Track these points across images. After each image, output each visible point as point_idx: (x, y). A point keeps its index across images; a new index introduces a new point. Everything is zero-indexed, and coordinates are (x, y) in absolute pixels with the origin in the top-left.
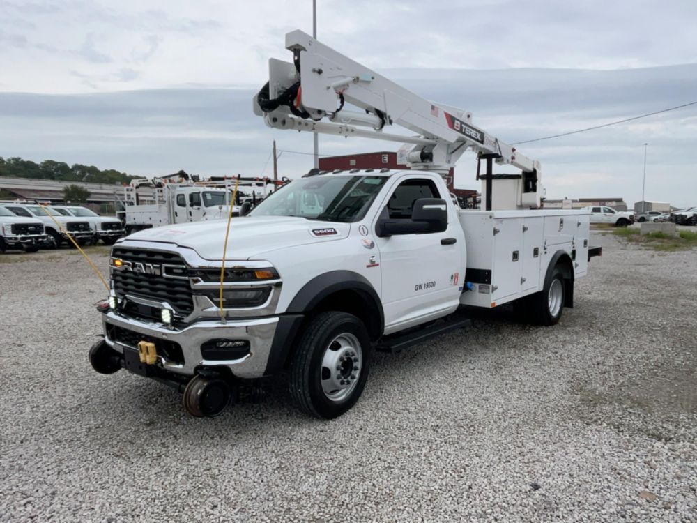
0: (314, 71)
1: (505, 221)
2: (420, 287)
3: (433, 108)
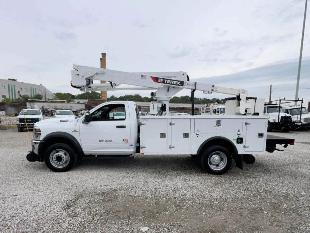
0: (76, 75)
1: (150, 120)
2: (103, 141)
3: (142, 76)
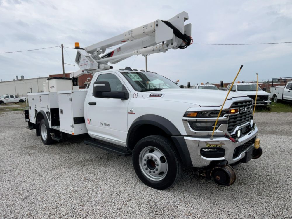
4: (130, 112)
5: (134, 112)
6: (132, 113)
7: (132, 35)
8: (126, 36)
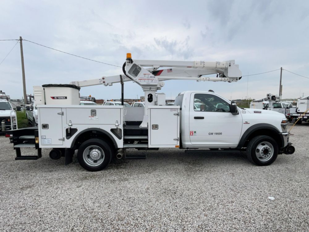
4: (245, 123)
5: (248, 123)
6: (247, 123)
7: (204, 65)
8: (197, 64)
